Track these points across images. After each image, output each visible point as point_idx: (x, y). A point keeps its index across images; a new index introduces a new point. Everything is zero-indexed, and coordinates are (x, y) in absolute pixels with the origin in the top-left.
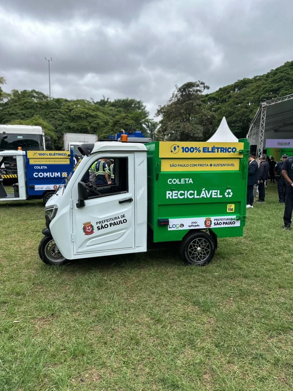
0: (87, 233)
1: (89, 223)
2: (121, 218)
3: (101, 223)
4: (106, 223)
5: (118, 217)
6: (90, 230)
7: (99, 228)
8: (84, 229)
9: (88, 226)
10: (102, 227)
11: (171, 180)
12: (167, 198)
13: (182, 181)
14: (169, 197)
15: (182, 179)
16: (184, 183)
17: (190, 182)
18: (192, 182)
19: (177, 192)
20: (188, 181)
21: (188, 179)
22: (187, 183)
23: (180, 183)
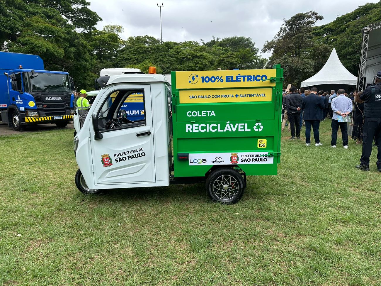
0: (106, 165)
1: (107, 155)
2: (140, 151)
3: (119, 155)
4: (124, 156)
5: (136, 150)
6: (109, 162)
7: (118, 161)
8: (103, 160)
9: (106, 158)
10: (120, 160)
11: (191, 112)
12: (187, 131)
13: (203, 114)
14: (189, 130)
15: (203, 112)
16: (205, 116)
17: (212, 114)
18: (214, 114)
19: (198, 125)
20: (210, 113)
21: (210, 111)
22: (209, 115)
23: (201, 116)
